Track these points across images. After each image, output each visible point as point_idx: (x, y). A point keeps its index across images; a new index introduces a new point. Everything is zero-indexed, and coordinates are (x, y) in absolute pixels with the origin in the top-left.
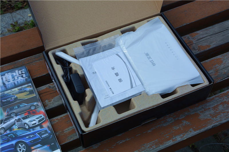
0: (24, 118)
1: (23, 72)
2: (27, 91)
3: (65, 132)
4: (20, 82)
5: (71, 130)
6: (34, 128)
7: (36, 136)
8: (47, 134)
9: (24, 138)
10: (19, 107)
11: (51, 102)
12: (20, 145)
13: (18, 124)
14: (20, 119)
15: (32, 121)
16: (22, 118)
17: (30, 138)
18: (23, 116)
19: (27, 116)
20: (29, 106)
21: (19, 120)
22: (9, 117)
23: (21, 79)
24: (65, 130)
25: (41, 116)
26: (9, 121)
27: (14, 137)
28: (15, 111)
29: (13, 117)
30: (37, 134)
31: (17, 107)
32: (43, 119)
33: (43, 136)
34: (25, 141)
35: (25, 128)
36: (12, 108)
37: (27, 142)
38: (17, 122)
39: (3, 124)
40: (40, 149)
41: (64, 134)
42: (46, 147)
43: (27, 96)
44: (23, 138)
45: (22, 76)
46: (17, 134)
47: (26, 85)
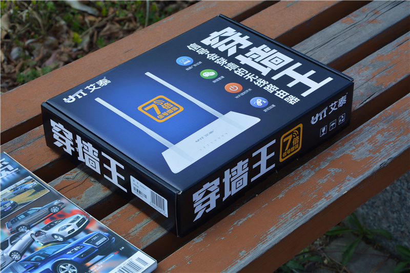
0: (47, 228)
1: (5, 163)
2: (28, 190)
3: (132, 234)
4: (8, 178)
5: (141, 229)
6: (75, 237)
7: (84, 247)
8: (104, 239)
9: (65, 255)
10: (26, 215)
11: (82, 199)
12: (62, 266)
13: (40, 239)
14: (39, 231)
15: (65, 228)
16: (43, 229)
17: (74, 252)
18: (43, 225)
19: (51, 223)
20: (47, 209)
21: (38, 233)
22: (16, 234)
23: (7, 174)
24: (130, 231)
25: (78, 217)
26: (21, 239)
27: (43, 258)
28: (22, 223)
29: (24, 232)
30: (84, 243)
31: (23, 216)
32: (84, 220)
33: (97, 243)
34: (68, 259)
35: (58, 241)
36: (14, 220)
37: (73, 258)
38: (36, 236)
39: (10, 246)
40: (103, 261)
41: (132, 236)
42: (112, 255)
43: (33, 196)
44: (61, 256)
45: (7, 169)
46: (46, 253)
47: (23, 181)
